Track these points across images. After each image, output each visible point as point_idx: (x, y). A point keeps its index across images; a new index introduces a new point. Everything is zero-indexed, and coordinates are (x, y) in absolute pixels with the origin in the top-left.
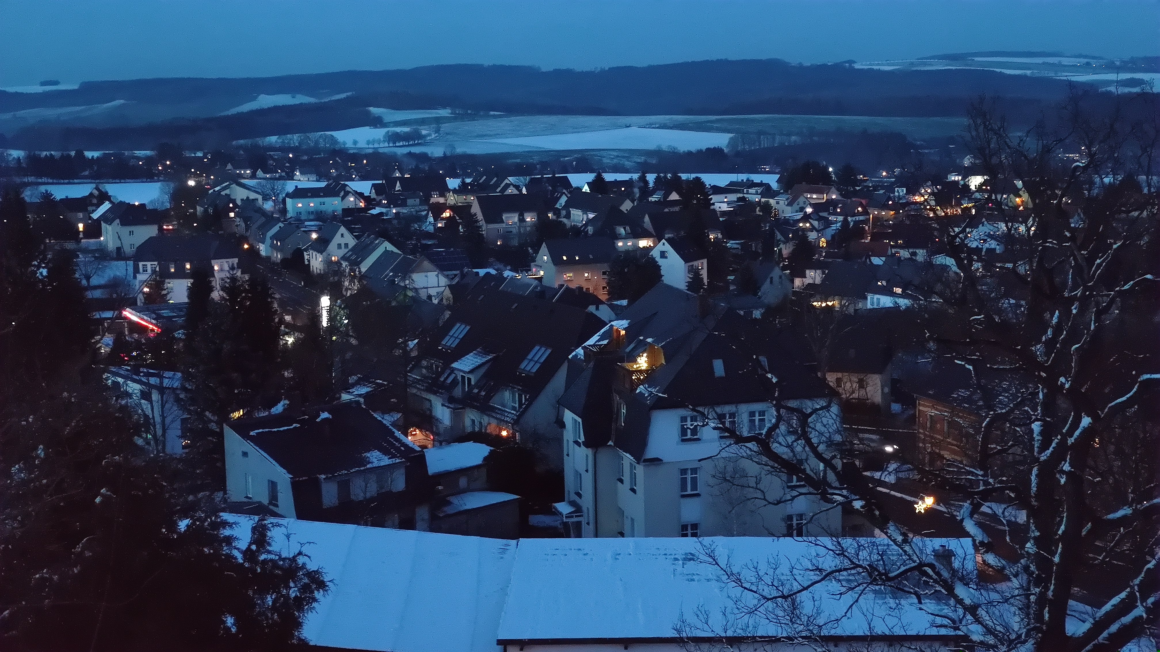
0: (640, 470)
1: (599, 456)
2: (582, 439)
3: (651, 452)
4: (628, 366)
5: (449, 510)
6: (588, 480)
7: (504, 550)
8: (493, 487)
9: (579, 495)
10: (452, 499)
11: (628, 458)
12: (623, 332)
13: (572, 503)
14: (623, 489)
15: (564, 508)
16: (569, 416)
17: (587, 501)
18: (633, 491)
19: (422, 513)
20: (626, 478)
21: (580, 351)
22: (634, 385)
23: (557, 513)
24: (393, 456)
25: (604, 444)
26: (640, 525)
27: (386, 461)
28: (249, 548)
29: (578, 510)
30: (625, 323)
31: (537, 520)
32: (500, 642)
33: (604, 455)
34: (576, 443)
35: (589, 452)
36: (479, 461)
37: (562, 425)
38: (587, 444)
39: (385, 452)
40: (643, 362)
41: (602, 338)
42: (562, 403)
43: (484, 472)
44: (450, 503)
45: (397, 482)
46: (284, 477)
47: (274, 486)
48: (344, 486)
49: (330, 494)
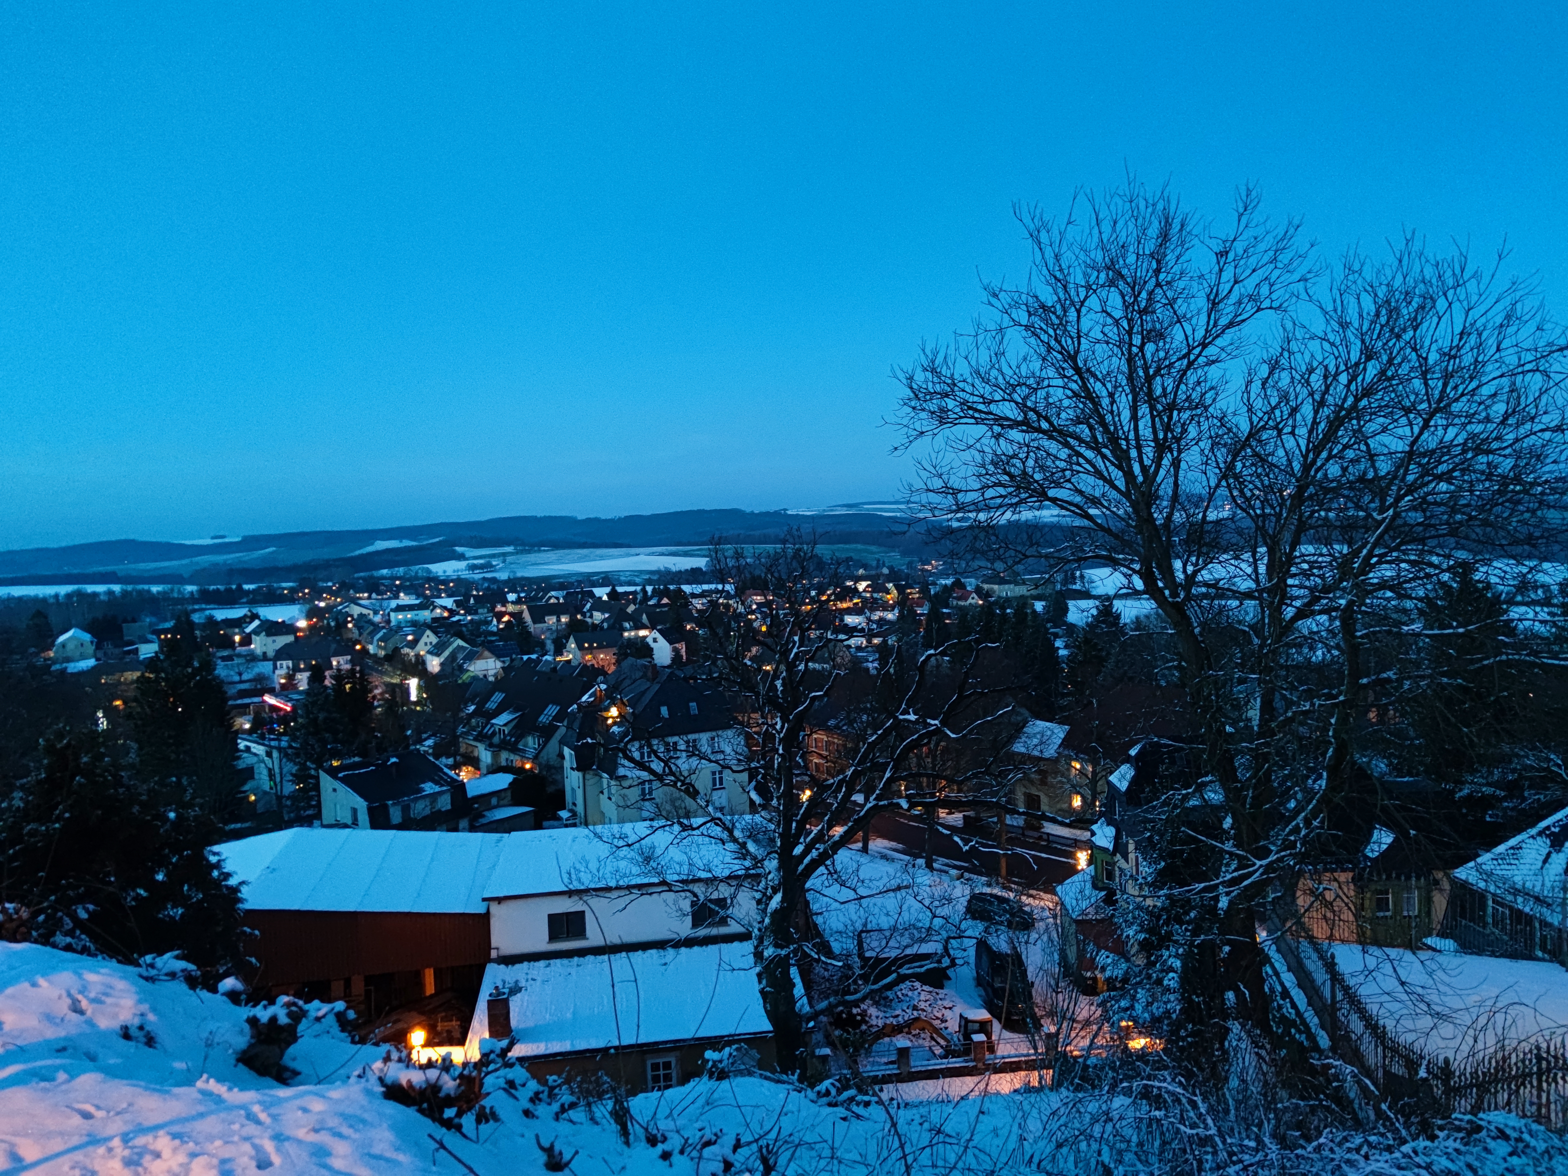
0: (613, 784)
1: (587, 776)
2: (576, 766)
3: (620, 772)
4: (605, 714)
5: (483, 821)
6: (580, 793)
7: (499, 841)
8: (516, 803)
9: (574, 804)
10: (486, 813)
11: (605, 777)
12: (603, 693)
13: (571, 811)
14: (604, 798)
15: (564, 814)
16: (567, 751)
17: (580, 809)
18: (610, 799)
19: (464, 823)
20: (605, 790)
21: (576, 707)
22: (608, 727)
23: (560, 816)
24: (443, 786)
25: (590, 769)
26: (614, 816)
27: (436, 789)
29: (574, 813)
30: (606, 686)
31: (545, 824)
32: (484, 900)
33: (590, 776)
34: (572, 769)
35: (580, 774)
36: (506, 786)
37: (563, 757)
38: (578, 769)
39: (436, 783)
40: (614, 712)
41: (590, 697)
42: (563, 742)
43: (509, 793)
44: (484, 816)
45: (445, 803)
46: (362, 805)
47: (354, 810)
48: (405, 809)
49: (395, 814)
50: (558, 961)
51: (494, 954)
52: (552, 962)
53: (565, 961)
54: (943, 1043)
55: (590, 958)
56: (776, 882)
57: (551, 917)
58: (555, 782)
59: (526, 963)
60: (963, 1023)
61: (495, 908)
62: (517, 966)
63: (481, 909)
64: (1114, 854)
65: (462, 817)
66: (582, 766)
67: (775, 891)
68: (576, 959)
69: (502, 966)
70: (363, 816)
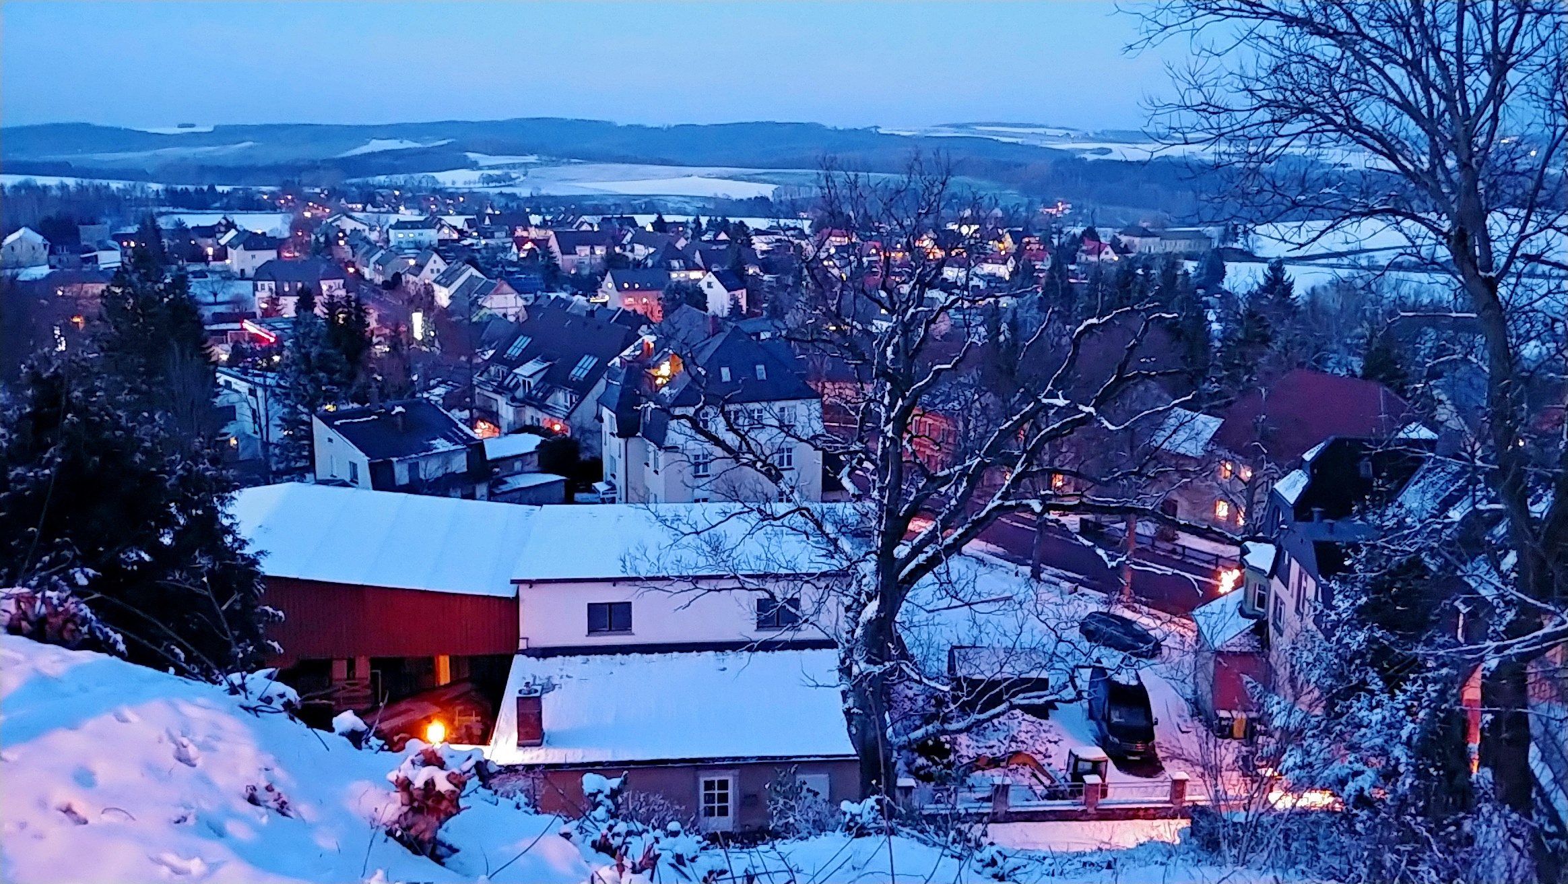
0: (661, 453)
1: (629, 444)
2: (616, 431)
3: (667, 444)
4: (653, 372)
5: (504, 488)
6: (620, 464)
7: (528, 514)
8: (544, 469)
9: (614, 476)
10: (509, 479)
11: (652, 447)
12: (652, 345)
13: (609, 483)
14: (649, 471)
15: (601, 486)
16: (606, 413)
17: (620, 482)
18: (656, 472)
19: (482, 489)
20: (651, 463)
21: (617, 360)
22: (658, 388)
23: (595, 491)
24: (457, 443)
25: (634, 436)
26: (661, 497)
27: (450, 447)
29: (613, 488)
30: (654, 338)
31: (578, 496)
32: (513, 582)
33: (632, 441)
34: (612, 434)
35: (622, 441)
36: (532, 449)
37: (601, 420)
38: (619, 435)
39: (449, 440)
40: (665, 369)
41: (635, 350)
42: (601, 402)
43: (536, 457)
44: (506, 483)
45: (460, 464)
46: (362, 460)
47: (354, 466)
48: (413, 468)
49: (402, 474)
50: (598, 657)
51: (522, 645)
52: (591, 657)
53: (606, 657)
54: (1047, 782)
55: (635, 656)
56: (873, 588)
57: (589, 605)
58: (589, 448)
59: (560, 657)
60: (1072, 761)
61: (524, 591)
62: (551, 660)
63: (509, 593)
64: (1271, 576)
65: (479, 481)
66: (626, 430)
67: (870, 598)
68: (619, 656)
69: (533, 659)
70: (364, 474)
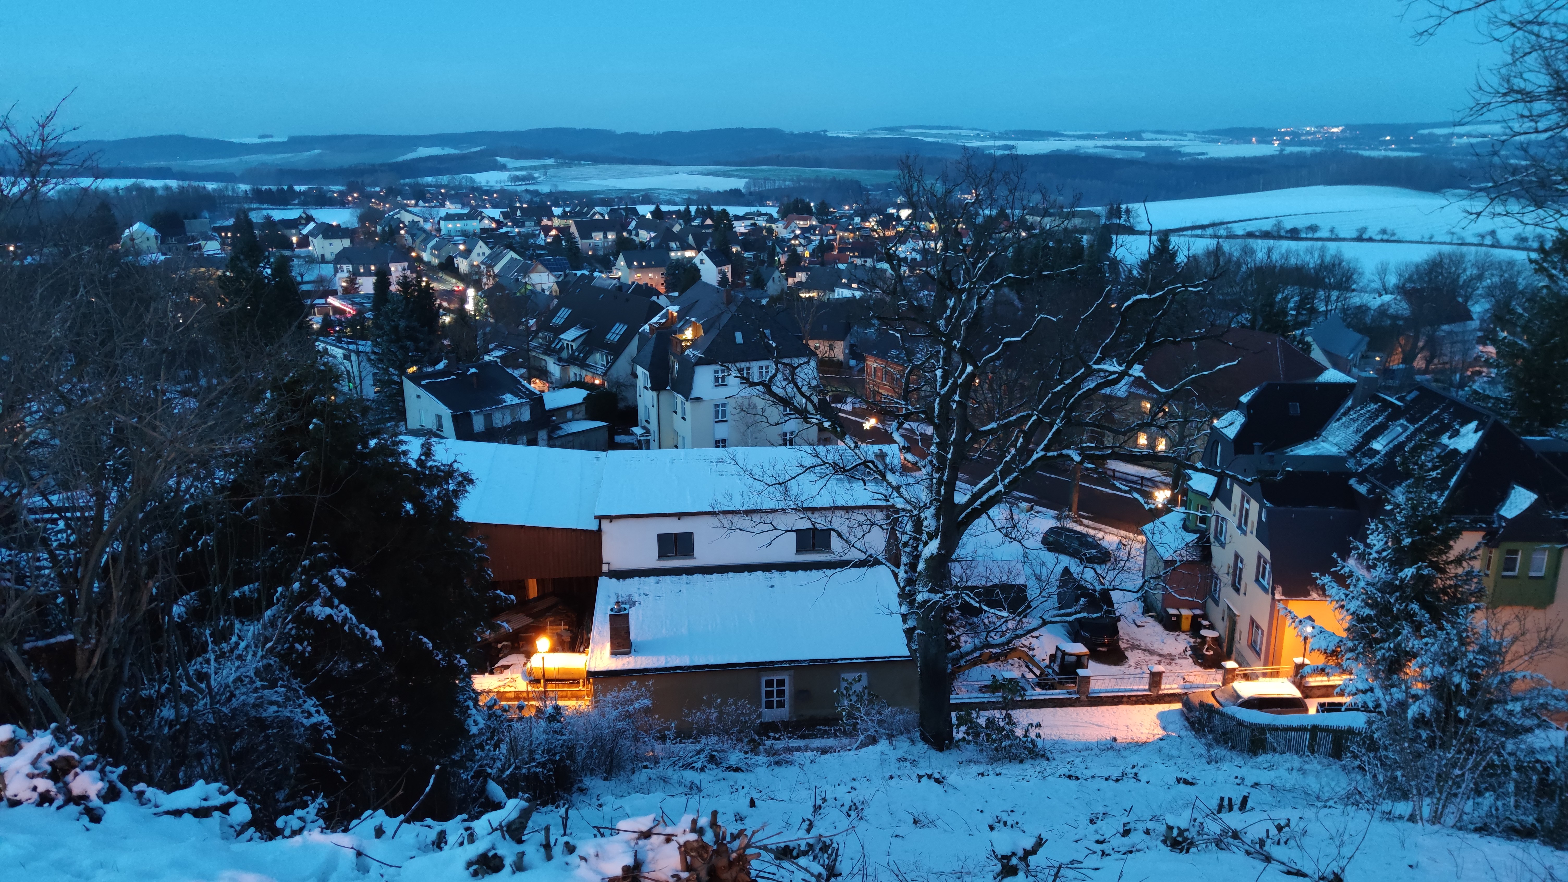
0: (688, 405)
1: (661, 397)
2: (649, 385)
3: (695, 394)
4: (679, 336)
5: (560, 433)
6: (653, 412)
7: (597, 459)
8: (591, 417)
9: (648, 422)
10: (563, 426)
11: (680, 398)
12: (675, 314)
13: (644, 427)
14: (677, 418)
15: (638, 431)
16: (640, 371)
17: (653, 427)
18: (684, 419)
19: (543, 435)
20: (679, 410)
21: (646, 327)
22: (683, 349)
23: (633, 434)
24: (521, 398)
25: (664, 389)
26: (688, 440)
27: (516, 401)
28: (419, 459)
29: (648, 432)
30: (677, 308)
31: (619, 438)
32: (596, 517)
33: (664, 396)
34: (645, 388)
35: (655, 394)
36: (580, 401)
37: (636, 376)
38: (653, 389)
39: (516, 394)
40: (689, 334)
41: (661, 318)
42: (635, 361)
43: (583, 408)
44: (561, 428)
45: (525, 415)
46: (446, 413)
47: (439, 418)
48: (488, 418)
49: (478, 423)
50: (668, 578)
51: (605, 568)
52: (661, 578)
53: (674, 578)
54: (1038, 672)
55: (698, 577)
56: (933, 528)
57: (659, 536)
58: (624, 399)
59: (636, 578)
60: (1059, 654)
61: (605, 524)
62: (629, 581)
63: (594, 526)
64: (1213, 498)
65: (542, 427)
66: (657, 386)
68: (684, 576)
69: (614, 580)
70: (448, 426)
